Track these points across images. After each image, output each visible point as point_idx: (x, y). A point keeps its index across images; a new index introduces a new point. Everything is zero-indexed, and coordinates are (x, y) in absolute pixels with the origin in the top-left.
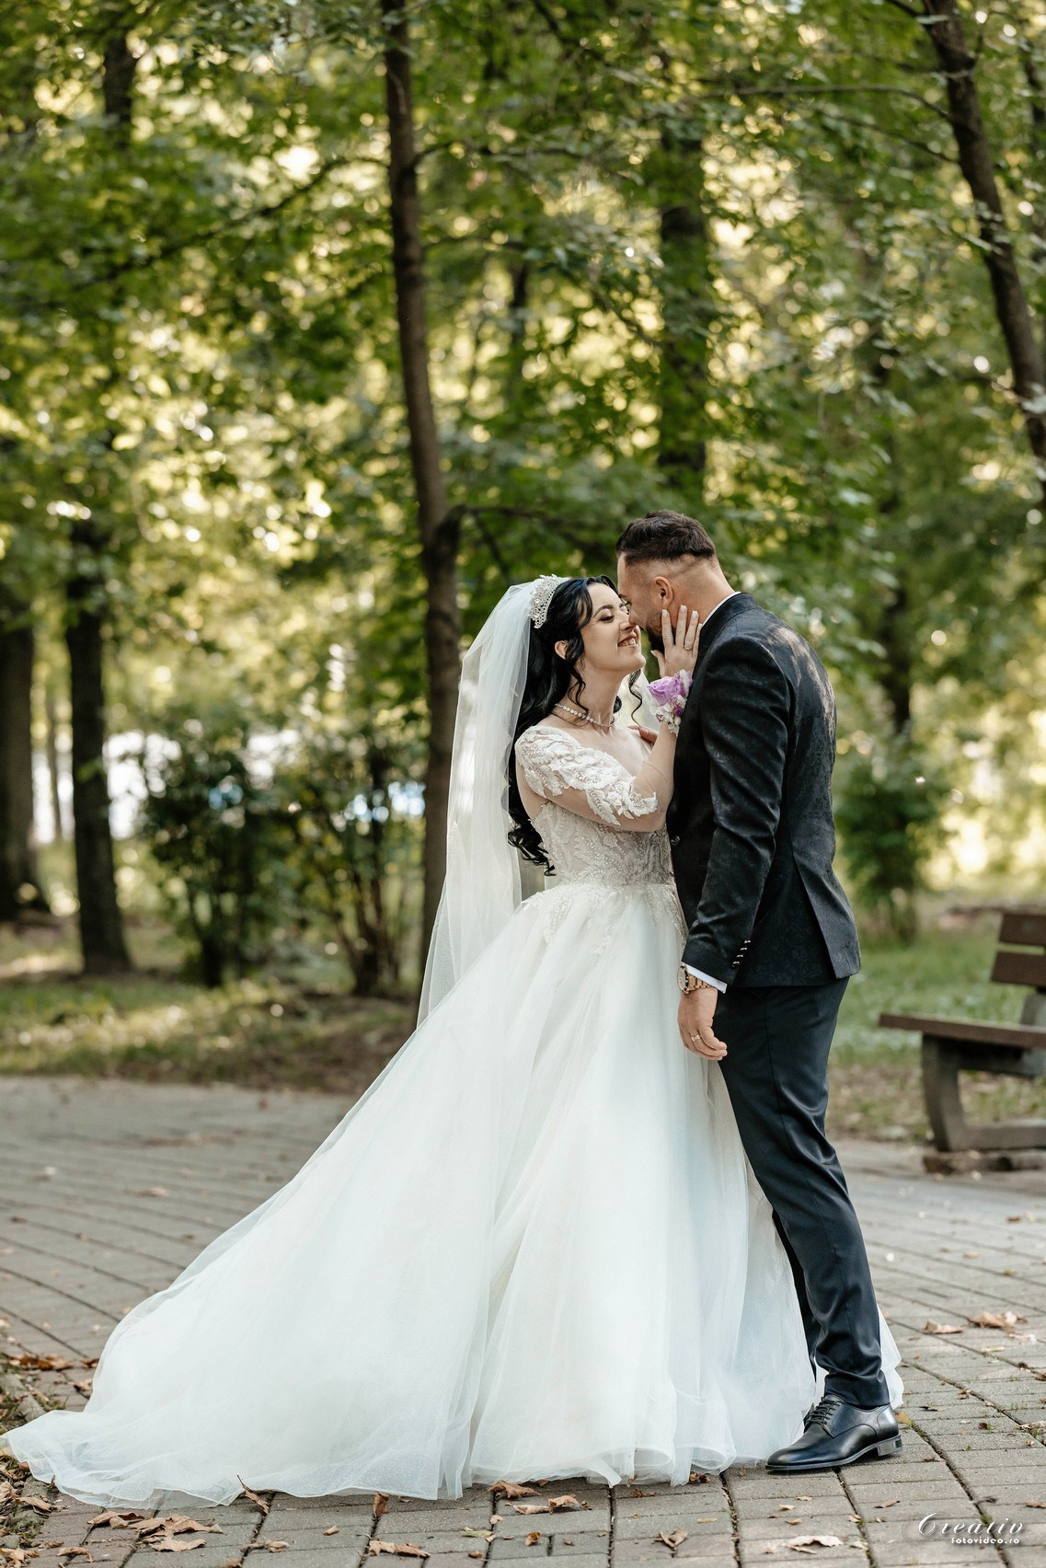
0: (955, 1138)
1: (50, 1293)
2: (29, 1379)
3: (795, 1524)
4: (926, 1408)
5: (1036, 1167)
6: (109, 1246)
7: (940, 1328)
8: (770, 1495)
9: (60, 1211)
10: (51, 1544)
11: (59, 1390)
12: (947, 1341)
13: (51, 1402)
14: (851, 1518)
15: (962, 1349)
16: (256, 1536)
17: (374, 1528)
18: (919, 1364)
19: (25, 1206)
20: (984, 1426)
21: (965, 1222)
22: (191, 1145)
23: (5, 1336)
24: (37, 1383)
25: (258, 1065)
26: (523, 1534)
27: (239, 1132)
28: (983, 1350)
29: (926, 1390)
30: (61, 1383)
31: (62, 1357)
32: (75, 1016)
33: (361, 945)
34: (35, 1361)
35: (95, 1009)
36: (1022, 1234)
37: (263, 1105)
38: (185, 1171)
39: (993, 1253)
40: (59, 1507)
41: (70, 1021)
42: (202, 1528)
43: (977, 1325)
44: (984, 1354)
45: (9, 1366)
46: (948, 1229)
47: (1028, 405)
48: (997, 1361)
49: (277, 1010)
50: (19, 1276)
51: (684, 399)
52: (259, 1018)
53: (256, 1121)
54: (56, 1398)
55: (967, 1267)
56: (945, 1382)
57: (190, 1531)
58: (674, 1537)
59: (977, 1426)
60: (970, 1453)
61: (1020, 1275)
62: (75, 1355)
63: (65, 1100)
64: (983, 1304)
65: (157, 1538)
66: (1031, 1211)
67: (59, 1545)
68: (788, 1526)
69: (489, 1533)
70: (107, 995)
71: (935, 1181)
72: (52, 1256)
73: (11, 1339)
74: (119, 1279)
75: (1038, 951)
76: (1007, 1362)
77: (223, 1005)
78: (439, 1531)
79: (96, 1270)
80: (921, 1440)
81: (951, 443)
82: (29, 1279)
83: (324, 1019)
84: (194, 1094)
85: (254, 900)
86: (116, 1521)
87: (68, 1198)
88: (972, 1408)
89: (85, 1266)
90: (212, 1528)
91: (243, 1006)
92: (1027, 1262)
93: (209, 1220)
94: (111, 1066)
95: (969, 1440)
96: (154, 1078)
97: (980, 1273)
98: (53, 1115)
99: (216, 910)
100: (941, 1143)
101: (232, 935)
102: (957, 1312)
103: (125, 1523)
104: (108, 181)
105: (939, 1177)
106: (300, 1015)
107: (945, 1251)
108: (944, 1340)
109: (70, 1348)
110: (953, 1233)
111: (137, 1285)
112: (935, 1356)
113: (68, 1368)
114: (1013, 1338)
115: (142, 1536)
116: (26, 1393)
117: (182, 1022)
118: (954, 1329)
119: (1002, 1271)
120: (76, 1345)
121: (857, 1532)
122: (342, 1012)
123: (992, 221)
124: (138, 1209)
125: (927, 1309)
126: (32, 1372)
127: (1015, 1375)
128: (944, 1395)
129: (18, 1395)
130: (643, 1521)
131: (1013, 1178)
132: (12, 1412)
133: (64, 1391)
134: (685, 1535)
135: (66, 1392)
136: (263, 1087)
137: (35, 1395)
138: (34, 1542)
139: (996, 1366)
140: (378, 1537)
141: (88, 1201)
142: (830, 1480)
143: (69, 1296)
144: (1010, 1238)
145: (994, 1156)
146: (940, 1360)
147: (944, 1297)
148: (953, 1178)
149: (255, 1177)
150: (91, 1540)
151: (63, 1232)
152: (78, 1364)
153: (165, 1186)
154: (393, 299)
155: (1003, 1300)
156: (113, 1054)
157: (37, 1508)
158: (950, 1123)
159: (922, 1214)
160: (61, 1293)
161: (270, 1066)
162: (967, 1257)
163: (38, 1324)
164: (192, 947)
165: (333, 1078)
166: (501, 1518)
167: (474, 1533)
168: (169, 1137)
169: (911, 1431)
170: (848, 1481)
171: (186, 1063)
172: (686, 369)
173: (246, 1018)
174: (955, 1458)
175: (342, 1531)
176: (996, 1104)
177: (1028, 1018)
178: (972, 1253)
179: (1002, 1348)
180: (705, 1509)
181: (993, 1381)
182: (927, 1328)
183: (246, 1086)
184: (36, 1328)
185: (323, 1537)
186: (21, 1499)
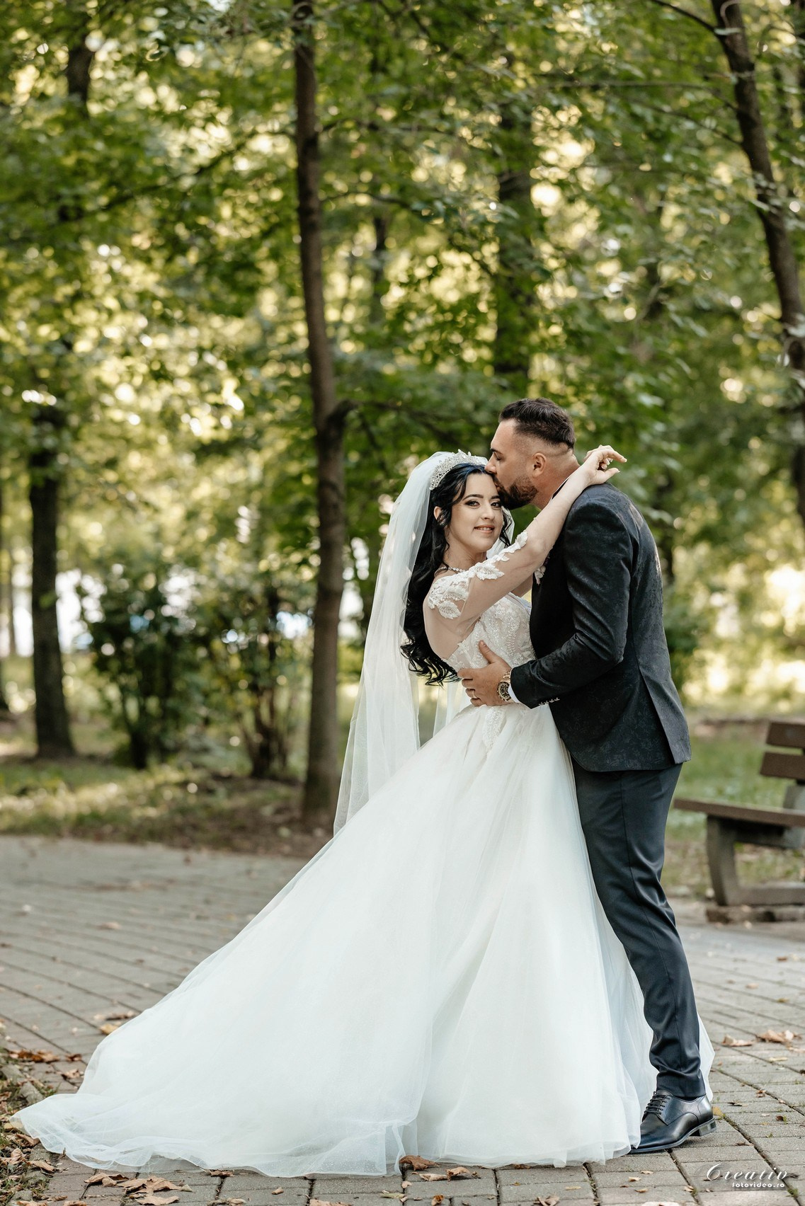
0: (731, 896)
1: (36, 1002)
2: (26, 1069)
3: (642, 1192)
4: (733, 1104)
5: (793, 919)
6: (79, 967)
7: (735, 1042)
8: (619, 1169)
9: (38, 939)
10: (57, 1198)
11: (50, 1078)
12: (742, 1053)
13: (46, 1087)
14: (686, 1188)
15: (754, 1059)
16: (218, 1194)
17: (311, 1190)
18: (722, 1069)
19: (9, 935)
20: (781, 1119)
21: (744, 961)
22: (134, 890)
23: (4, 1035)
24: (32, 1072)
25: (180, 830)
26: (428, 1196)
27: (171, 881)
28: (772, 1059)
29: (731, 1089)
30: (51, 1072)
31: (50, 1053)
32: (35, 789)
33: (257, 739)
34: (30, 1055)
35: (51, 784)
36: (789, 970)
37: (187, 861)
38: (133, 910)
39: (769, 985)
40: (60, 1169)
41: (31, 793)
42: (175, 1187)
43: (763, 1040)
44: (771, 1062)
45: (10, 1058)
46: (732, 966)
47: (793, 331)
48: (782, 1069)
49: (193, 788)
50: (10, 989)
51: (519, 321)
52: (178, 793)
53: (183, 873)
54: (50, 1084)
55: (750, 995)
56: (745, 1084)
57: (166, 1189)
58: (549, 1201)
59: (774, 1118)
60: (773, 1139)
61: (791, 1002)
62: (60, 1052)
63: (33, 854)
64: (766, 1024)
65: (140, 1195)
66: (795, 953)
67: (63, 1199)
68: (637, 1194)
69: (403, 1195)
70: (59, 774)
71: (717, 929)
72: (34, 974)
73: (8, 1038)
74: (88, 993)
75: (798, 752)
76: (791, 1069)
77: (150, 783)
78: (362, 1193)
79: (70, 985)
80: (732, 1129)
81: (710, 362)
82: (18, 992)
83: (230, 795)
84: (133, 852)
85: (171, 703)
86: (107, 1180)
87: (43, 929)
88: (768, 1104)
89: (61, 982)
90: (183, 1188)
91: (166, 784)
92: (796, 992)
93: (155, 948)
94: (65, 829)
95: (770, 1129)
96: (100, 838)
97: (760, 1000)
98: (24, 865)
99: (142, 710)
100: (721, 900)
101: (155, 729)
102: (746, 1030)
103: (114, 1182)
104: (78, 144)
105: (719, 925)
106: (210, 792)
107: (731, 982)
108: (739, 1051)
109: (54, 1045)
110: (736, 969)
111: (104, 998)
112: (734, 1064)
113: (56, 1061)
114: (792, 1051)
115: (129, 1192)
116: (26, 1080)
117: (119, 796)
118: (746, 1043)
119: (777, 999)
120: (59, 1043)
121: (692, 1199)
122: (243, 790)
123: (767, 188)
124: (98, 939)
125: (722, 1027)
126: (27, 1064)
127: (799, 1080)
128: (745, 1094)
129: (19, 1081)
130: (522, 1188)
131: (776, 928)
132: (16, 1094)
133: (55, 1080)
134: (558, 1199)
135: (55, 1079)
136: (185, 847)
137: (32, 1082)
138: (44, 1196)
139: (782, 1072)
140: (315, 1196)
141: (59, 932)
142: (665, 1159)
143: (51, 1005)
144: (781, 974)
145: (761, 910)
146: (738, 1067)
147: (734, 1018)
148: (730, 926)
149: (187, 916)
150: (88, 1195)
151: (42, 956)
152: (63, 1058)
153: (119, 921)
154: (297, 239)
155: (780, 1021)
156: (66, 818)
157: (44, 1169)
158: (727, 884)
159: (710, 954)
160: (44, 1003)
161: (188, 831)
162: (748, 987)
163: (28, 1026)
164: (123, 738)
165: (238, 840)
166: (410, 1184)
167: (390, 1195)
168: (116, 884)
169: (723, 1121)
170: (680, 1159)
171: (124, 828)
172: (521, 299)
173: (168, 794)
174: (761, 1143)
175: (286, 1191)
176: (758, 870)
177: (789, 803)
178: (753, 984)
179: (785, 1059)
180: (570, 1180)
181: (782, 1083)
182: (725, 1042)
183: (172, 845)
184: (26, 1029)
185: (271, 1196)
186: (32, 1162)
